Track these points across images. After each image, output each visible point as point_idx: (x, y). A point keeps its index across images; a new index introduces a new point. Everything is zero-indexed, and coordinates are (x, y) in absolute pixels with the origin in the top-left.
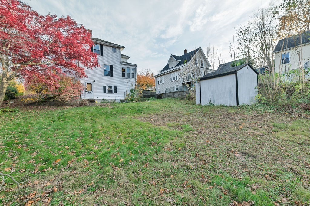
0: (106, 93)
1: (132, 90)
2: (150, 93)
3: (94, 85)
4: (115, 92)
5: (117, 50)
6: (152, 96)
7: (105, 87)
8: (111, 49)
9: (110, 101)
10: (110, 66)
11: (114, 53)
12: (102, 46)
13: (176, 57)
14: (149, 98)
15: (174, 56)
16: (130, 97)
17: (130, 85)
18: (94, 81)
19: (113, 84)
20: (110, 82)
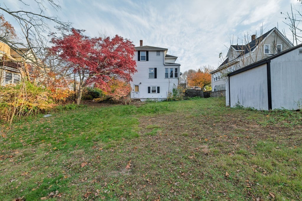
0: (150, 93)
1: (174, 90)
2: (196, 91)
3: (141, 87)
4: (158, 92)
5: (161, 53)
6: (197, 95)
7: (149, 88)
8: (155, 53)
9: (153, 100)
10: (154, 69)
11: (158, 57)
12: (147, 52)
13: (237, 47)
14: (194, 97)
15: (234, 46)
16: (172, 96)
17: (172, 85)
18: (141, 83)
19: (157, 85)
20: (154, 83)
